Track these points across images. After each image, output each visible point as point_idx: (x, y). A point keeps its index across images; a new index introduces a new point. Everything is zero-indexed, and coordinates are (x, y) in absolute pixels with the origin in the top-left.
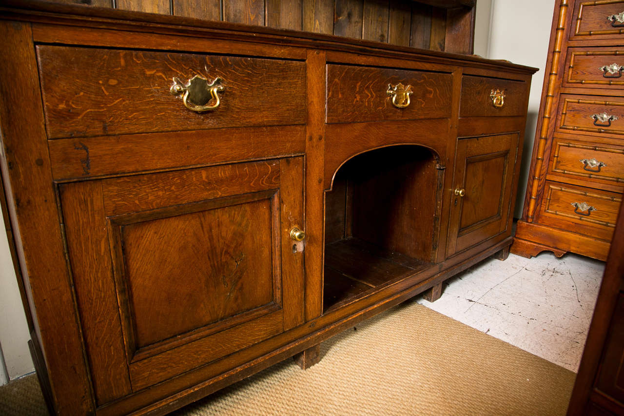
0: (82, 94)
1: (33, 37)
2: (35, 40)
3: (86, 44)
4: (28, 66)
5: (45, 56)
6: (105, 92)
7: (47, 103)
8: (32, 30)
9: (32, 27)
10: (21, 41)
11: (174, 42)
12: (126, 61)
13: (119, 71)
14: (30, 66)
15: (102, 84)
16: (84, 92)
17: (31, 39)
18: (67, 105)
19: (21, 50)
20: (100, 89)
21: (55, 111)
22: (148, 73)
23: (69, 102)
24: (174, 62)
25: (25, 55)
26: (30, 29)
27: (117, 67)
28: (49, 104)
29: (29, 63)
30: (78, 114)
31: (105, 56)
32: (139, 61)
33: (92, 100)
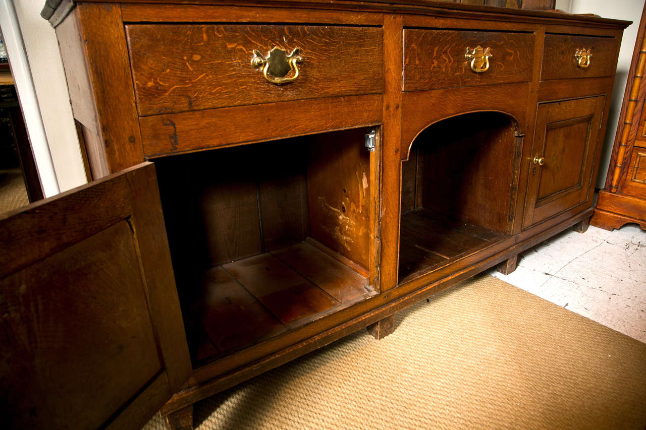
0: (168, 70)
1: (122, 19)
2: (125, 20)
3: (170, 21)
4: (119, 46)
6: (190, 68)
7: (137, 82)
8: (121, 10)
9: (121, 7)
10: (112, 22)
11: (252, 13)
12: (208, 36)
13: (202, 46)
14: (121, 46)
15: (187, 60)
16: (171, 69)
17: (121, 19)
18: (155, 82)
19: (112, 31)
20: (185, 65)
21: (144, 88)
22: (230, 46)
23: (157, 79)
24: (254, 34)
25: (116, 36)
26: (119, 10)
27: (200, 42)
28: (139, 83)
29: (119, 43)
30: (166, 91)
31: (189, 32)
32: (220, 34)
33: (178, 77)
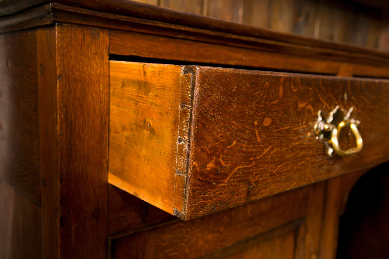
0: (234, 143)
1: (109, 50)
2: (111, 52)
3: (161, 57)
4: (99, 86)
5: (206, 86)
6: (258, 137)
7: (195, 163)
8: (110, 39)
9: (109, 35)
10: (96, 54)
12: (285, 90)
13: (275, 105)
15: (257, 126)
16: (238, 141)
17: (107, 50)
18: (217, 163)
19: (95, 65)
20: (253, 133)
21: (201, 174)
22: (301, 106)
23: (219, 157)
24: (323, 89)
25: (98, 71)
26: (107, 38)
27: (274, 100)
28: (197, 165)
29: (100, 83)
30: (226, 175)
31: (267, 83)
32: (295, 89)
33: (243, 152)
